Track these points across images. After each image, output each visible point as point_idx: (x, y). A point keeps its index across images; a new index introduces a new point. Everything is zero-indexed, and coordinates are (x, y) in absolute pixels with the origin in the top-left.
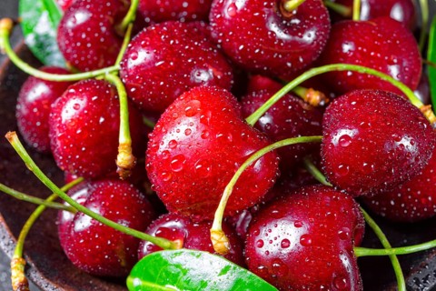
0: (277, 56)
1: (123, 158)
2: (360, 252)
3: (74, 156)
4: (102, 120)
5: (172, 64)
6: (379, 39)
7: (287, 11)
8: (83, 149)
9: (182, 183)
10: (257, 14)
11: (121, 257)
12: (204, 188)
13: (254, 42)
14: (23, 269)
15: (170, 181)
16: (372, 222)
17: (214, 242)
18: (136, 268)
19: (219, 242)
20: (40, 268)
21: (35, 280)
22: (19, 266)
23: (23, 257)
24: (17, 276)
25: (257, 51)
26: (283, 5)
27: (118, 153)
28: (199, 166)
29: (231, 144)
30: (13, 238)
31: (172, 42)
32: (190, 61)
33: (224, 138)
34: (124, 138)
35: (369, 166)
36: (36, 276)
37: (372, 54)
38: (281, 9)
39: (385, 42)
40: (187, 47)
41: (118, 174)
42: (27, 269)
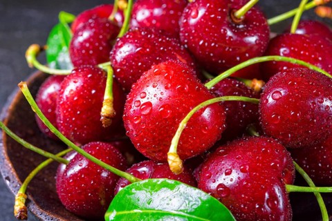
0: (229, 50)
1: (106, 109)
2: (291, 188)
3: (71, 119)
4: (93, 92)
5: (148, 50)
6: (307, 43)
7: (236, 18)
8: (78, 112)
9: (148, 124)
10: (213, 16)
11: (101, 196)
12: (165, 127)
13: (211, 36)
14: (24, 201)
15: (139, 123)
16: (301, 170)
17: (170, 162)
18: (112, 204)
19: (174, 162)
20: (38, 203)
21: (32, 210)
22: (21, 198)
23: (26, 193)
24: (19, 205)
25: (213, 44)
26: (233, 13)
27: (102, 106)
28: (162, 109)
29: (187, 93)
30: (20, 183)
31: (149, 36)
32: (162, 48)
33: (182, 89)
34: (108, 95)
35: (295, 114)
36: (34, 208)
37: (302, 52)
38: (232, 16)
39: (312, 45)
40: (160, 40)
41: (101, 122)
42: (27, 202)
